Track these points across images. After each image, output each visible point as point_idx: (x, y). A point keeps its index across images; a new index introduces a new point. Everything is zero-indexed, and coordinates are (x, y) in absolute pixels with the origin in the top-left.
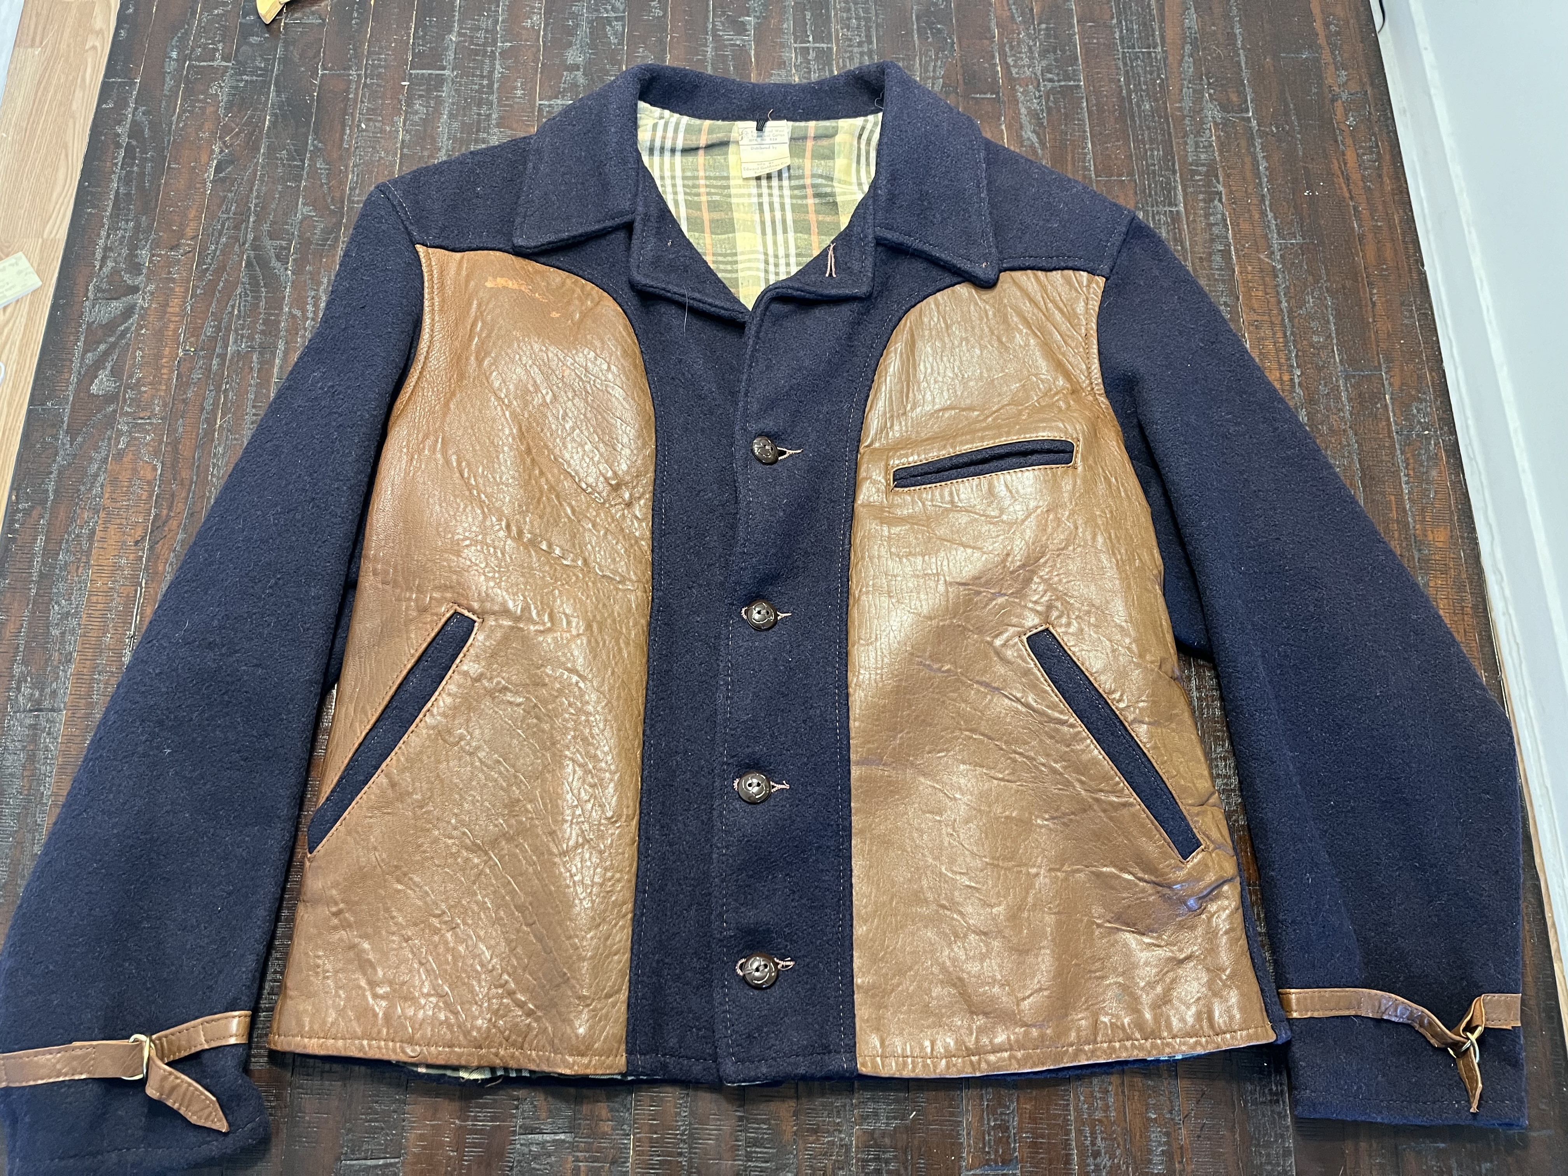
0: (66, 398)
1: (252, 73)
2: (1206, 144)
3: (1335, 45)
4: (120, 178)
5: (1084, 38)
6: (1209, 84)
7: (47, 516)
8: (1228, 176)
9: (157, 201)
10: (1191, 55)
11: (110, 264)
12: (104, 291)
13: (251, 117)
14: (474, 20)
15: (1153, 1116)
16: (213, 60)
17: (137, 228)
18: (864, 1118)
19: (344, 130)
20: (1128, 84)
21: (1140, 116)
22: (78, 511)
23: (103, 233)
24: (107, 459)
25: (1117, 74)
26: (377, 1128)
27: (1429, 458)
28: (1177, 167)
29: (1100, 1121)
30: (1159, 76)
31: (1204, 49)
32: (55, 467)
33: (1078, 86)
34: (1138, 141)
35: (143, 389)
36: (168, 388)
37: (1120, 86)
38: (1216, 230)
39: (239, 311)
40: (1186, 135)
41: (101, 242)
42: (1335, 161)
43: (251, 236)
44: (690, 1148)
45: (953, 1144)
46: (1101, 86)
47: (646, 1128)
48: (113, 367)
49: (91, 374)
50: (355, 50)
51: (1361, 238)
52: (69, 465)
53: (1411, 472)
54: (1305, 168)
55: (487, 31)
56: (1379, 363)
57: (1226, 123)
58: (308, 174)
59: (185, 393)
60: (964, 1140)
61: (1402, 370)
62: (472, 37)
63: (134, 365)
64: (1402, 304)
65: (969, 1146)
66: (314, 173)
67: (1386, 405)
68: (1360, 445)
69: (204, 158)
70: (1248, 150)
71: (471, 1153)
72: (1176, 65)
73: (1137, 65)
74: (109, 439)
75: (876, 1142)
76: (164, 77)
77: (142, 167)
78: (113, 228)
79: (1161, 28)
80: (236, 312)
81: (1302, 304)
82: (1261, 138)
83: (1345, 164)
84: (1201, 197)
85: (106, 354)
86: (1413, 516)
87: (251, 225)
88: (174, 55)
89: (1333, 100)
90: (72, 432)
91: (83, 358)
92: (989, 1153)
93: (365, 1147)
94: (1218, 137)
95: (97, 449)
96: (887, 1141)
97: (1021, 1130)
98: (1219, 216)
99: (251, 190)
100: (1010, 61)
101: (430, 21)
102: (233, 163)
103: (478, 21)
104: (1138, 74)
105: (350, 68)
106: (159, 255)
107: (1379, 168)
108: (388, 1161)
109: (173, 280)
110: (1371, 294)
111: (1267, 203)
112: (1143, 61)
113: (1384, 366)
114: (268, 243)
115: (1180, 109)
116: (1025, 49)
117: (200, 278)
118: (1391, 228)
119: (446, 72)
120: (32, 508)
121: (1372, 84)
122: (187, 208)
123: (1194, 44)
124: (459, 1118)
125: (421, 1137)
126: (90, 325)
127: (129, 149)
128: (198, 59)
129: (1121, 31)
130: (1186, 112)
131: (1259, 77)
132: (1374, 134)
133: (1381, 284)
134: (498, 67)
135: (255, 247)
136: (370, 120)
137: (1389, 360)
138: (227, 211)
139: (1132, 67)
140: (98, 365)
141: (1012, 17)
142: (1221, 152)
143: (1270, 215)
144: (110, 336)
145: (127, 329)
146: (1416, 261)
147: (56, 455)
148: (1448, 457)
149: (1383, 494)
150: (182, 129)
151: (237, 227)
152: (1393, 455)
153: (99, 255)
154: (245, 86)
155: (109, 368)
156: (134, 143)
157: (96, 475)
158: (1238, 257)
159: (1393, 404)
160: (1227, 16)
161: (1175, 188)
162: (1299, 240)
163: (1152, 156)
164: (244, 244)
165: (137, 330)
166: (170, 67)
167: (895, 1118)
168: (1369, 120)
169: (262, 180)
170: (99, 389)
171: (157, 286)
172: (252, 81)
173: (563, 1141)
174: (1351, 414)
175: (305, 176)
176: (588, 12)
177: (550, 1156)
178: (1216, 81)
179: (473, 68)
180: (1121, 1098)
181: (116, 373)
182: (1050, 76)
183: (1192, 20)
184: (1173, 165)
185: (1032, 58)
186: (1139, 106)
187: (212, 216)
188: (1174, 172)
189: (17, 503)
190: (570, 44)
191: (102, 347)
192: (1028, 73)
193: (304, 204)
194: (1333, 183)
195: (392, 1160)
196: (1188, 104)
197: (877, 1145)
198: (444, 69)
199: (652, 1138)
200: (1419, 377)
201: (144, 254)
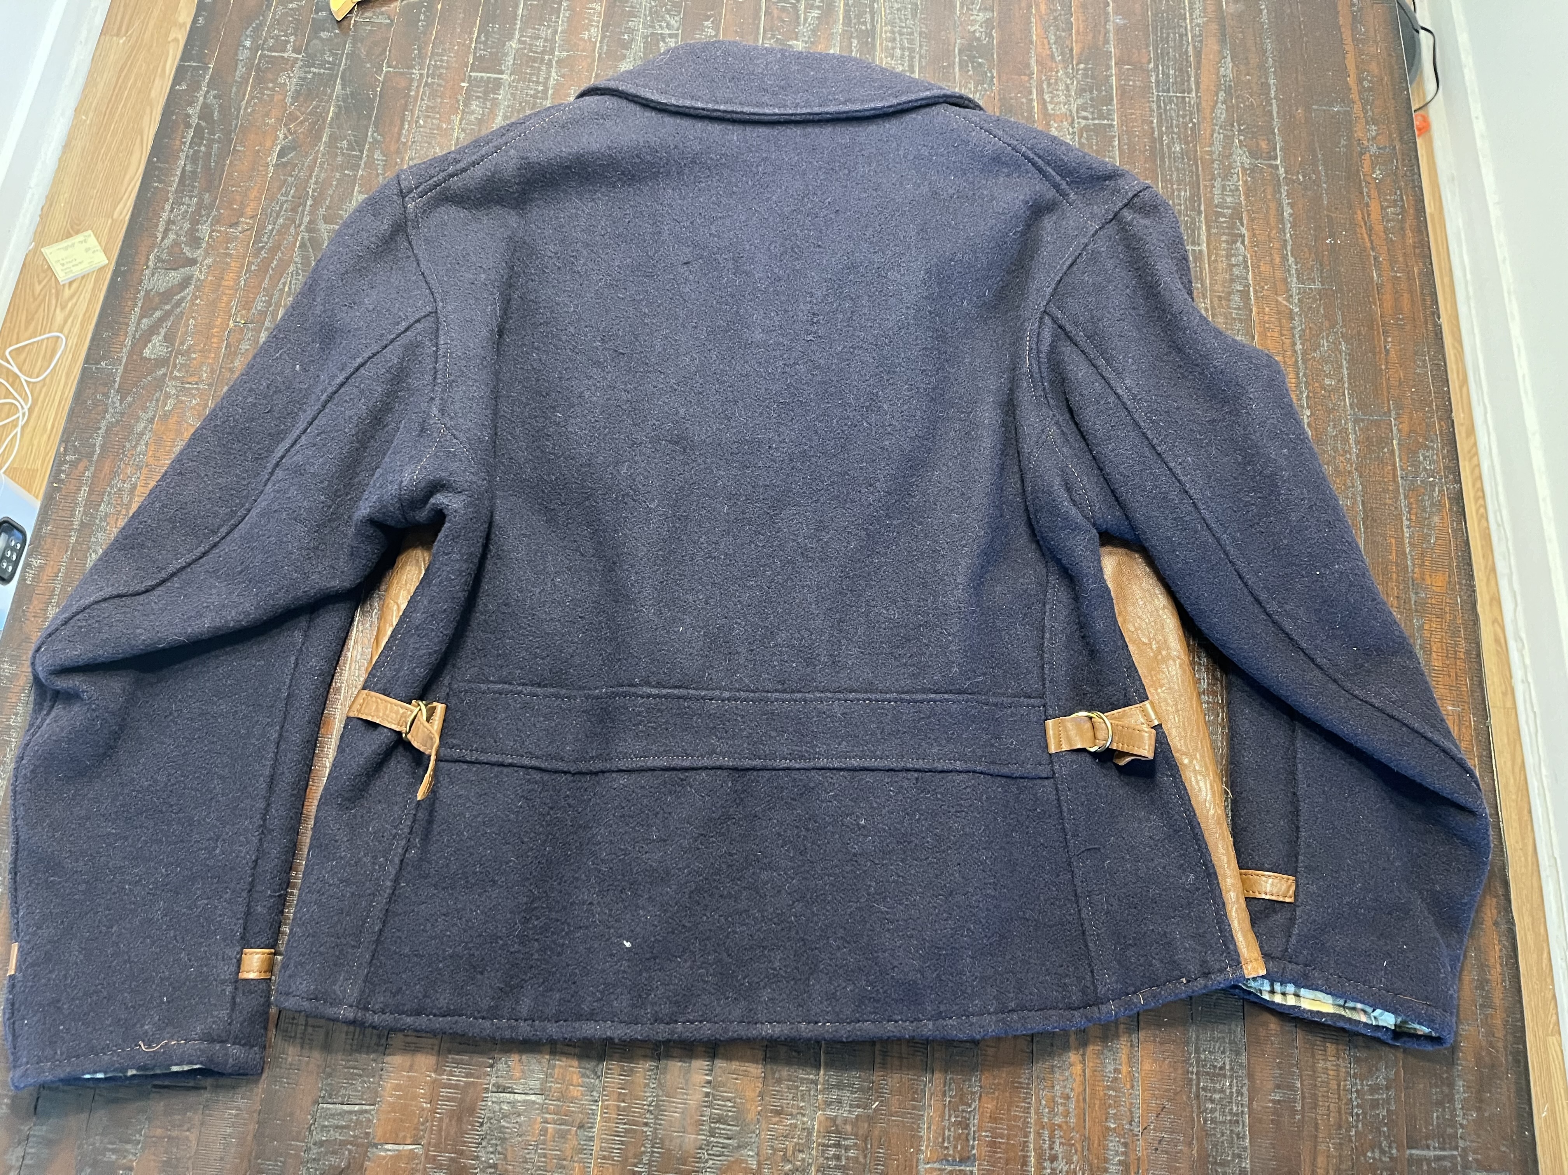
0: (119, 360)
1: (321, 66)
2: (1233, 187)
3: (1367, 100)
4: (187, 156)
5: (1121, 80)
6: (1240, 130)
7: (92, 469)
8: (1252, 220)
9: (221, 180)
10: (1224, 102)
11: (172, 236)
12: (163, 261)
13: (316, 107)
14: (534, 28)
15: (1113, 1126)
16: (284, 51)
17: (200, 205)
18: (828, 1104)
19: (402, 125)
20: (1160, 125)
21: (1170, 157)
22: (122, 466)
23: (168, 207)
24: (153, 419)
25: (1151, 116)
26: (356, 1074)
27: (1432, 505)
28: (1202, 208)
29: (1060, 1126)
30: (1191, 121)
31: (1237, 97)
32: (104, 424)
33: (1111, 126)
34: (1166, 181)
35: (194, 356)
36: (216, 357)
37: (1153, 128)
38: (1236, 270)
39: (290, 289)
40: (1213, 179)
41: (165, 215)
42: (1359, 212)
43: (306, 219)
44: (656, 1118)
45: (913, 1136)
46: (1134, 127)
47: (616, 1096)
48: (166, 334)
49: (146, 337)
50: (419, 50)
51: (1380, 287)
52: (117, 422)
53: (1413, 517)
54: (1328, 216)
55: (546, 40)
56: (1389, 409)
57: (1253, 169)
58: (365, 163)
59: (232, 362)
60: (924, 1133)
61: (1411, 418)
62: (531, 45)
63: (186, 333)
64: (1416, 353)
65: (929, 1139)
66: (370, 164)
67: (1393, 451)
68: (1364, 487)
69: (268, 143)
70: (1274, 196)
71: (444, 1107)
72: (1208, 111)
73: (1171, 109)
74: (157, 401)
75: (837, 1126)
76: (236, 64)
77: (209, 147)
78: (178, 203)
79: (1197, 74)
80: (287, 289)
81: (1316, 347)
82: (1288, 185)
83: (1369, 215)
84: (1224, 238)
85: (161, 320)
86: (1413, 560)
87: (308, 208)
88: (248, 44)
89: (1361, 154)
90: (123, 392)
91: (138, 324)
92: (947, 1148)
93: (343, 1092)
94: (1245, 182)
95: (145, 409)
96: (849, 1128)
97: (980, 1128)
98: (1241, 258)
99: (310, 176)
100: (1047, 97)
101: (493, 28)
102: (294, 149)
103: (539, 30)
104: (1171, 117)
105: (413, 67)
106: (218, 231)
107: (1403, 220)
108: (364, 1107)
109: (230, 255)
110: (1386, 341)
111: (1289, 248)
112: (1176, 105)
113: (1393, 413)
114: (323, 227)
115: (1211, 153)
116: (1062, 87)
117: (256, 255)
118: (1410, 278)
119: (504, 76)
120: (78, 460)
121: (1401, 140)
122: (248, 189)
123: (1228, 92)
124: (435, 1071)
125: (397, 1088)
126: (148, 292)
127: (199, 130)
128: (271, 49)
129: (1157, 76)
130: (1214, 157)
131: (1289, 126)
132: (1400, 188)
133: (1396, 333)
134: (553, 74)
135: (309, 230)
136: (429, 117)
137: (1399, 407)
138: (287, 194)
139: (1165, 109)
140: (153, 330)
141: (1052, 57)
142: (1247, 197)
143: (1291, 260)
144: (167, 304)
145: (183, 298)
146: (1433, 313)
147: (106, 411)
148: (1451, 504)
149: (1384, 536)
150: (250, 114)
151: (294, 210)
152: (1396, 498)
153: (161, 228)
154: (313, 78)
155: (163, 334)
156: (203, 124)
157: (142, 434)
158: (1257, 298)
159: (1399, 449)
160: (1262, 67)
161: (1199, 228)
162: (1318, 285)
163: (1179, 196)
164: (299, 226)
165: (192, 300)
166: (244, 54)
167: (858, 1106)
168: (1395, 174)
169: (321, 166)
170: (151, 353)
171: (214, 261)
172: (319, 74)
173: (534, 1102)
174: (1358, 456)
175: (363, 166)
176: (644, 28)
177: (519, 1115)
178: (1247, 128)
179: (531, 74)
180: (1082, 1105)
181: (169, 339)
182: (1084, 114)
183: (1228, 69)
184: (1199, 205)
185: (1068, 96)
186: (1169, 148)
187: (272, 199)
188: (1200, 213)
189: (65, 455)
190: (624, 57)
191: (158, 314)
192: (1064, 110)
193: (360, 192)
194: (1355, 233)
195: (368, 1107)
196: (1218, 148)
197: (837, 1132)
198: (502, 72)
199: (618, 1106)
200: (1428, 425)
201: (204, 230)
